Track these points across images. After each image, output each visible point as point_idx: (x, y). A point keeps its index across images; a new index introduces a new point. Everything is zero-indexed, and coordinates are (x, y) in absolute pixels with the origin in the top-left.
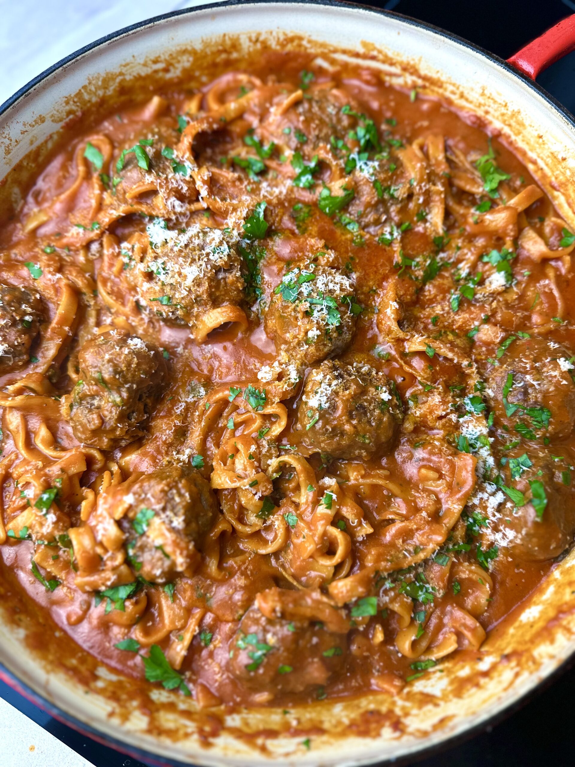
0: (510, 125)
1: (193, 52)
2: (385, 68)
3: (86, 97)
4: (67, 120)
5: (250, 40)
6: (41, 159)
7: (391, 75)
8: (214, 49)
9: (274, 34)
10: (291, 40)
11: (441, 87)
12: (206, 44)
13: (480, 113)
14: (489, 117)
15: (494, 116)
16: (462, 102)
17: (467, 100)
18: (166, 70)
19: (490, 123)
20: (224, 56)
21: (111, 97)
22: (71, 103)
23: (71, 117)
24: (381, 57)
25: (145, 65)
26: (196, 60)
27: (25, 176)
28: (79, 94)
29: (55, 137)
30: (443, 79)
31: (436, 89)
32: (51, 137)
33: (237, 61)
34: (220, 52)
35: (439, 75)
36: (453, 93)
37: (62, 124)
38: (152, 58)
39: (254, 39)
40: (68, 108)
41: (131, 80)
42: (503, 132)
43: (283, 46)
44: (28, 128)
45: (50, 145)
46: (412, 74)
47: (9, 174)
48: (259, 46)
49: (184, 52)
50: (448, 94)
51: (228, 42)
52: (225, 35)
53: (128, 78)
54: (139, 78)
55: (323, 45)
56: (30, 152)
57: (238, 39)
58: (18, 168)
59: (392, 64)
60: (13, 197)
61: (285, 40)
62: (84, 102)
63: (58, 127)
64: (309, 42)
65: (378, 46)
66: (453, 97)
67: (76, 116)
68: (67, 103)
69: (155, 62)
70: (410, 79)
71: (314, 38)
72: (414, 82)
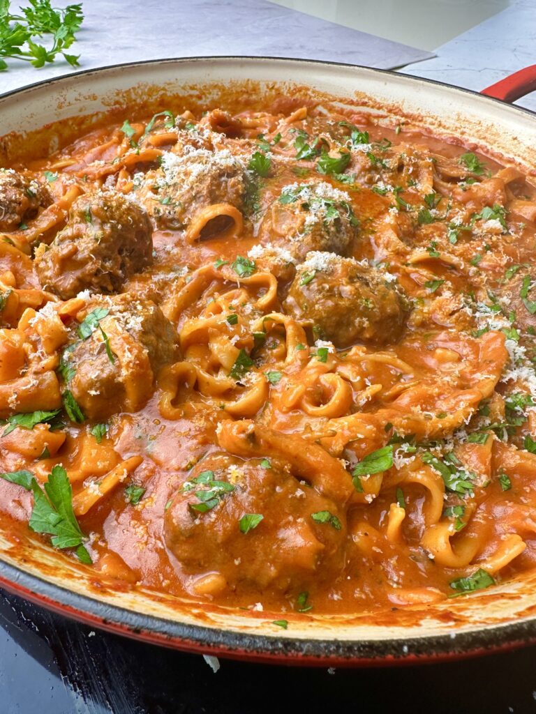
0: (484, 138)
1: (222, 89)
2: (375, 112)
3: (133, 97)
4: (114, 107)
5: (268, 87)
6: (84, 127)
7: (379, 117)
8: (239, 90)
9: (287, 84)
10: (300, 90)
11: (420, 121)
12: (233, 84)
13: (457, 135)
14: (465, 137)
15: (469, 135)
16: (441, 130)
17: (444, 127)
18: (199, 98)
19: (467, 141)
20: (245, 96)
21: (152, 104)
22: (121, 95)
23: (117, 106)
24: (371, 103)
25: (184, 88)
26: (224, 95)
27: (67, 133)
28: (128, 92)
29: (100, 116)
30: (423, 114)
31: (417, 123)
32: (97, 114)
33: (256, 102)
34: (243, 92)
35: (419, 111)
36: (432, 124)
37: (108, 108)
38: (191, 84)
39: (271, 87)
40: (117, 98)
41: (170, 96)
42: (479, 145)
43: (293, 94)
44: (82, 98)
45: (94, 120)
46: (396, 114)
47: (54, 123)
48: (274, 92)
49: (216, 86)
50: (427, 126)
51: (251, 86)
52: (248, 80)
53: (169, 94)
54: (177, 97)
55: (324, 95)
56: (78, 117)
57: (258, 84)
58: (64, 123)
59: (379, 108)
60: (51, 143)
61: (295, 89)
62: (130, 100)
63: (105, 109)
64: (313, 92)
65: (368, 94)
66: (432, 127)
67: (122, 107)
68: (118, 94)
69: (192, 88)
70: (394, 118)
71: (317, 89)
72: (398, 120)
